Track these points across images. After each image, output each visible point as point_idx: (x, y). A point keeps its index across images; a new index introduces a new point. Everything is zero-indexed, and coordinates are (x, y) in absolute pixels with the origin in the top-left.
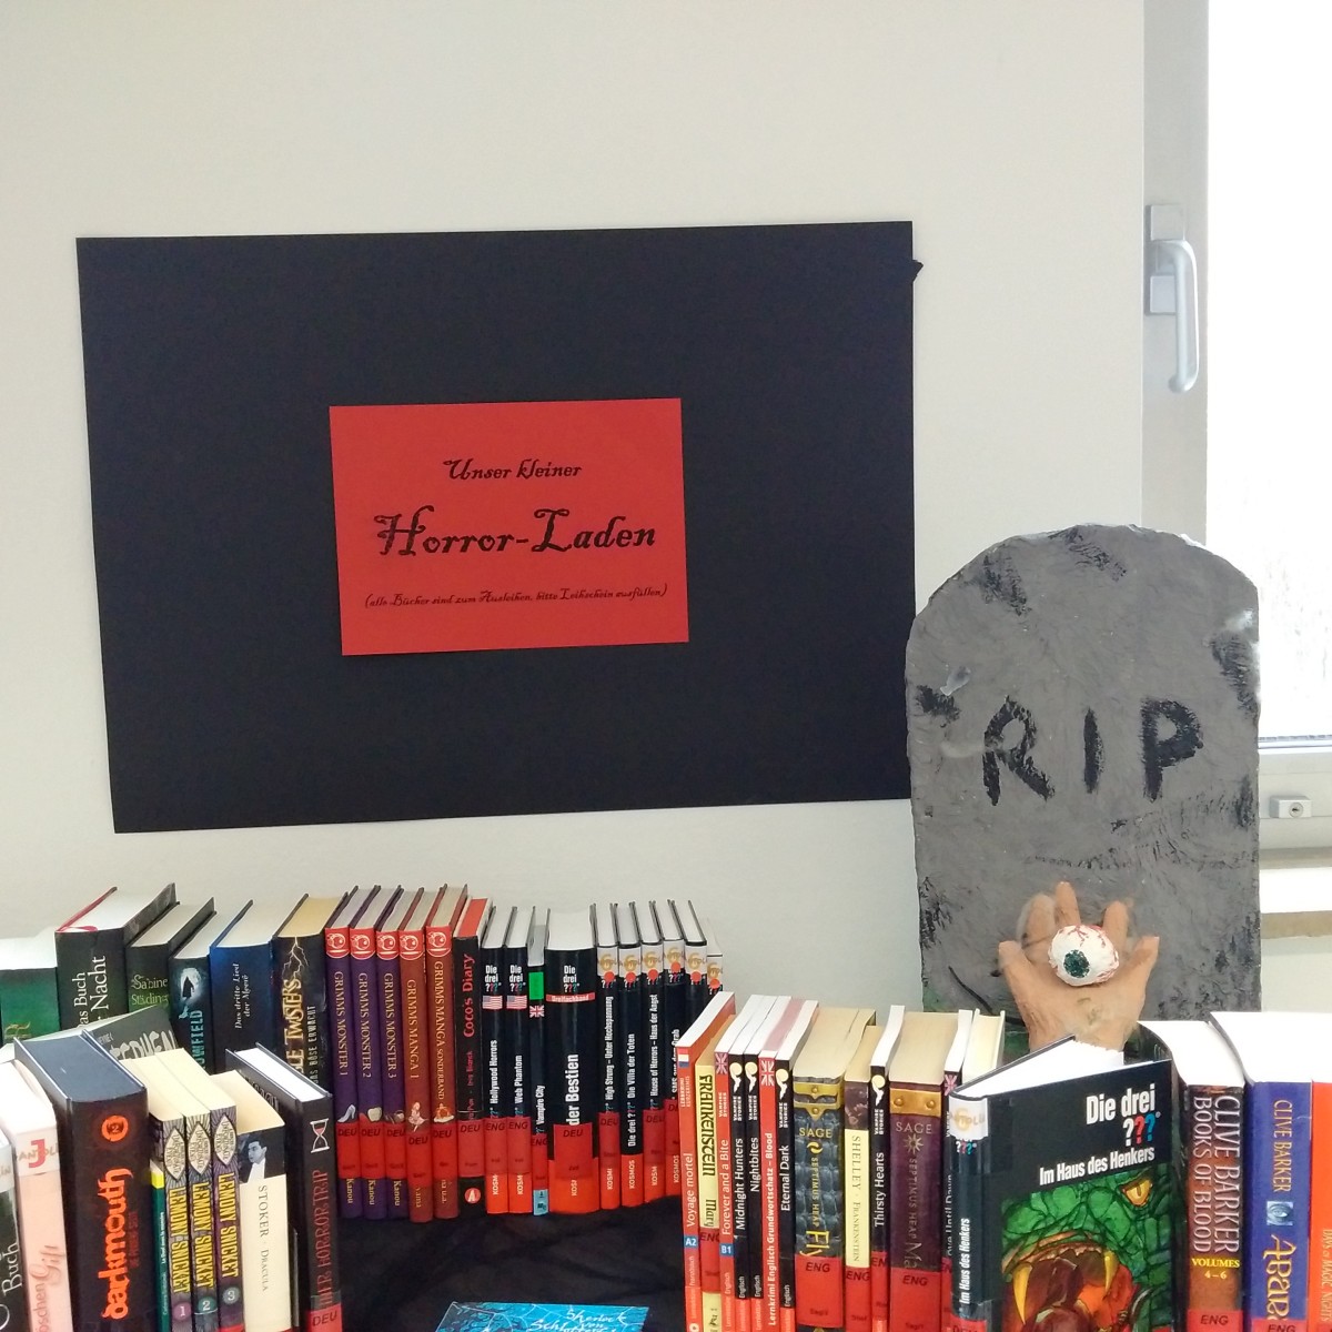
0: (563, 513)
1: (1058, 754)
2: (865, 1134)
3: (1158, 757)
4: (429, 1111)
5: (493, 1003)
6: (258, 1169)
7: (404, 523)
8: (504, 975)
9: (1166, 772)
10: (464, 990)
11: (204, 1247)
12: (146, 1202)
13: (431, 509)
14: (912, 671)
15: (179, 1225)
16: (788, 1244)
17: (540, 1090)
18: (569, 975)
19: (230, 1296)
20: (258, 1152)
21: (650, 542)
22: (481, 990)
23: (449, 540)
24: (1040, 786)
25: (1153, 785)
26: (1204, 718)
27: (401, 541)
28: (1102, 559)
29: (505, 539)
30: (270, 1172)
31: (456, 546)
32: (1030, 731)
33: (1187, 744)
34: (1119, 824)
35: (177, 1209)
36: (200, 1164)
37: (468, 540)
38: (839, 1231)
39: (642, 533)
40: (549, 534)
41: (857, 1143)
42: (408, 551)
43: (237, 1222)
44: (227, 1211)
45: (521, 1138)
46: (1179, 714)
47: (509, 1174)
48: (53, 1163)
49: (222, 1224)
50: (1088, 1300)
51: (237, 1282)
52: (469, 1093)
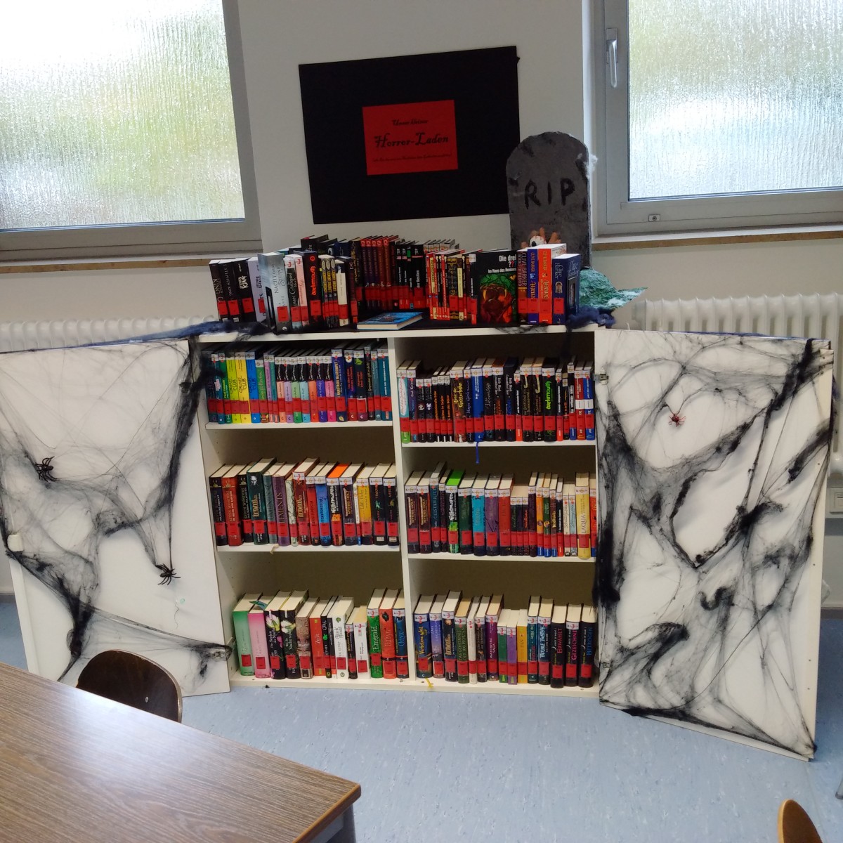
0: (424, 134)
1: (542, 195)
2: (461, 269)
3: (565, 193)
4: (385, 284)
5: (399, 258)
6: (340, 271)
7: (382, 138)
8: (401, 251)
9: (567, 198)
10: (392, 256)
11: (330, 284)
12: (319, 274)
13: (389, 134)
14: (508, 174)
15: (325, 279)
16: (448, 294)
17: (411, 279)
18: (416, 251)
19: (335, 295)
20: (339, 268)
21: (447, 141)
22: (396, 255)
23: (394, 142)
24: (538, 203)
25: (564, 203)
26: (575, 183)
27: (382, 142)
28: (551, 141)
29: (408, 142)
30: (342, 272)
31: (396, 144)
32: (535, 188)
33: (571, 190)
34: (556, 212)
35: (324, 276)
36: (328, 268)
37: (398, 142)
38: (457, 290)
39: (444, 138)
40: (420, 140)
41: (460, 271)
42: (383, 146)
43: (336, 280)
44: (334, 278)
45: (407, 290)
46: (569, 182)
47: (404, 299)
48: (302, 264)
49: (333, 280)
50: (501, 298)
51: (336, 292)
52: (394, 280)
